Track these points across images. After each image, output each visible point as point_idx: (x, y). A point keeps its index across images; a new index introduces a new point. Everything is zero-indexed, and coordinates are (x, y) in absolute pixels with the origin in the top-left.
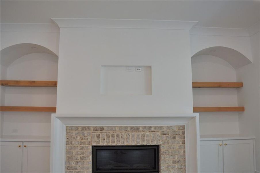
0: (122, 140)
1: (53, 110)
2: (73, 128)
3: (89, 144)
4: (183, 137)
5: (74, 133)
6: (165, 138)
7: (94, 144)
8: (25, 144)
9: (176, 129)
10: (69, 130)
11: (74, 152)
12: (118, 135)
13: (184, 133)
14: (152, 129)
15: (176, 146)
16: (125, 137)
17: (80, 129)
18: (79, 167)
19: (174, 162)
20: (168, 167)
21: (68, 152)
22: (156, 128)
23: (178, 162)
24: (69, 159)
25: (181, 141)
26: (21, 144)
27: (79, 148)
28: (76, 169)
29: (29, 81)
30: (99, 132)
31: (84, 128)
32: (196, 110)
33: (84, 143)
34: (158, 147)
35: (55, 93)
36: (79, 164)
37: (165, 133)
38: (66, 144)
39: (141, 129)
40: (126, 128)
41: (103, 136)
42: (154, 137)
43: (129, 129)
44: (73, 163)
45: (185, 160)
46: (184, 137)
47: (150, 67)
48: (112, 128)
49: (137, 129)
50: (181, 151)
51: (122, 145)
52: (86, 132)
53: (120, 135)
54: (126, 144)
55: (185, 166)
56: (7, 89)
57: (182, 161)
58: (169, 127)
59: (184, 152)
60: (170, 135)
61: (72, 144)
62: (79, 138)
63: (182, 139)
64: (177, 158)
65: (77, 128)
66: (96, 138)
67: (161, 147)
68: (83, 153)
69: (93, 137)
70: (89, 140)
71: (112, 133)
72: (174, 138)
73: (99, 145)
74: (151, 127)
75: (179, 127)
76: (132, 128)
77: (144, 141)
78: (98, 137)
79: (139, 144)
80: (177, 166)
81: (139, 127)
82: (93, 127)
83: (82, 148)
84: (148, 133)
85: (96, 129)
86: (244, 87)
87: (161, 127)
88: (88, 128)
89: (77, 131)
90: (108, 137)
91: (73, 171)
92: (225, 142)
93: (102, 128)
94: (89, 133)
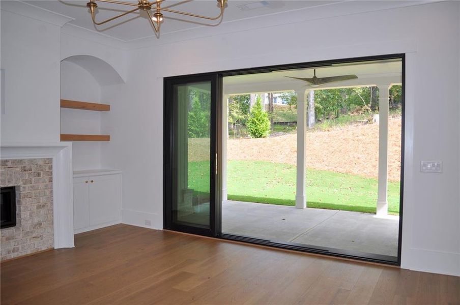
4: (49, 174)
6: (26, 176)
9: (41, 163)
13: (51, 168)
14: (9, 164)
15: (41, 186)
19: (39, 207)
20: (31, 215)
22: (14, 162)
23: (43, 206)
25: (47, 178)
37: (28, 168)
42: (11, 175)
45: (52, 203)
46: (52, 173)
50: (48, 192)
55: (52, 210)
57: (49, 204)
58: (31, 161)
59: (51, 192)
60: (33, 171)
63: (48, 175)
64: (42, 201)
67: (21, 188)
72: (39, 175)
74: (7, 161)
75: (45, 160)
80: (42, 211)
84: (2, 170)
87: (21, 161)
92: (91, 178)
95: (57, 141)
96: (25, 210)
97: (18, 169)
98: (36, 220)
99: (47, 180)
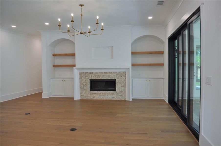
0: (100, 77)
1: (74, 66)
3: (88, 78)
5: (82, 75)
6: (118, 77)
7: (90, 79)
8: (65, 80)
9: (122, 73)
10: (80, 73)
11: (83, 82)
12: (99, 75)
13: (126, 75)
14: (113, 73)
15: (122, 80)
16: (102, 76)
18: (85, 88)
19: (122, 86)
20: (119, 88)
21: (80, 82)
23: (123, 86)
24: (81, 84)
25: (124, 78)
26: (63, 80)
27: (85, 80)
28: (84, 88)
29: (65, 54)
30: (92, 74)
31: (86, 73)
32: (133, 65)
33: (86, 78)
34: (115, 80)
35: (75, 58)
36: (85, 86)
37: (118, 74)
38: (80, 79)
39: (108, 73)
40: (102, 72)
41: (94, 76)
42: (113, 76)
43: (103, 73)
44: (82, 86)
45: (126, 86)
47: (113, 47)
48: (96, 73)
49: (107, 73)
50: (125, 82)
51: (101, 79)
52: (87, 74)
53: (100, 75)
54: (102, 79)
55: (126, 88)
56: (56, 57)
57: (125, 86)
58: (119, 72)
60: (120, 75)
61: (82, 79)
62: (84, 77)
63: (125, 77)
65: (83, 73)
67: (116, 80)
68: (86, 82)
69: (89, 76)
70: (88, 77)
71: (97, 74)
72: (122, 77)
73: (92, 79)
74: (112, 72)
75: (124, 72)
76: (104, 72)
77: (109, 78)
78: (92, 76)
79: (107, 79)
80: (123, 88)
83: (86, 80)
84: (111, 75)
85: (90, 73)
86: (164, 54)
87: (116, 72)
88: (88, 73)
89: (83, 74)
90: (95, 76)
92: (149, 80)
93: (93, 73)
94: (88, 74)
96: (118, 86)
97: (115, 75)
98: (121, 90)
99: (124, 79)
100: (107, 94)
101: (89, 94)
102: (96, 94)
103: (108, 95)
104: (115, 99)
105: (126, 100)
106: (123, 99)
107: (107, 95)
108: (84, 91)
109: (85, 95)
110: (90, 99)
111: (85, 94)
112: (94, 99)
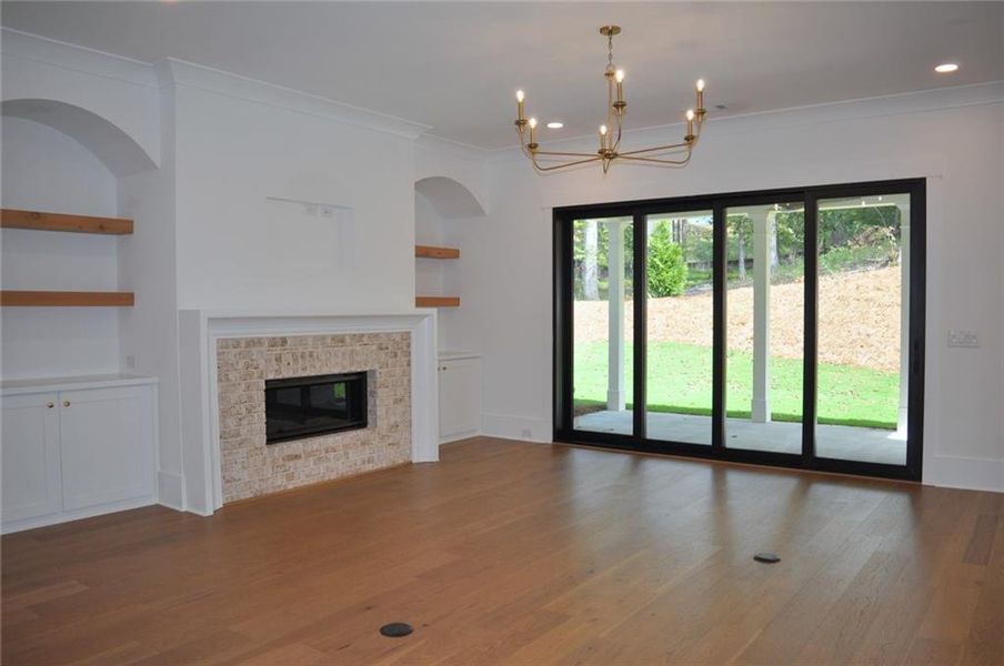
0: (318, 365)
2: (230, 343)
3: (261, 377)
4: (407, 354)
5: (231, 354)
6: (383, 357)
7: (271, 377)
8: (68, 397)
9: (398, 339)
10: (222, 347)
11: (233, 398)
12: (311, 355)
13: (409, 346)
14: (365, 340)
15: (398, 371)
16: (323, 358)
17: (243, 345)
18: (244, 430)
19: (396, 402)
20: (387, 412)
21: (222, 398)
22: (370, 336)
23: (401, 400)
24: (224, 414)
25: (405, 361)
27: (243, 386)
28: (239, 435)
30: (278, 350)
31: (251, 343)
32: (419, 302)
33: (251, 375)
34: (365, 375)
36: (244, 422)
37: (384, 346)
38: (219, 381)
39: (348, 340)
40: (323, 338)
41: (287, 357)
43: (329, 341)
44: (231, 423)
45: (410, 397)
46: (410, 353)
48: (302, 340)
49: (342, 340)
50: (405, 379)
51: (319, 374)
52: (254, 350)
53: (315, 355)
54: (325, 371)
55: (410, 407)
57: (407, 398)
58: (388, 335)
59: (409, 381)
60: (390, 350)
61: (228, 380)
62: (240, 366)
64: (400, 392)
65: (237, 344)
66: (274, 362)
67: (377, 374)
68: (250, 398)
69: (268, 361)
70: (261, 367)
71: (302, 349)
72: (396, 355)
73: (280, 377)
74: (363, 335)
75: (402, 334)
76: (334, 338)
77: (352, 364)
78: (278, 359)
79: (345, 371)
80: (400, 408)
81: (344, 335)
82: (268, 338)
83: (248, 388)
84: (358, 348)
85: (273, 343)
87: (377, 335)
88: (259, 342)
89: (238, 350)
90: (295, 360)
91: (234, 439)
93: (284, 341)
94: (261, 352)
95: (411, 308)
96: (380, 403)
97: (374, 347)
98: (392, 420)
99: (405, 364)
100: (346, 446)
101: (269, 460)
102: (297, 457)
103: (346, 454)
104: (376, 467)
105: (411, 463)
106: (401, 461)
107: (342, 453)
108: (243, 451)
109: (245, 476)
110: (270, 491)
111: (244, 468)
112: (290, 487)
